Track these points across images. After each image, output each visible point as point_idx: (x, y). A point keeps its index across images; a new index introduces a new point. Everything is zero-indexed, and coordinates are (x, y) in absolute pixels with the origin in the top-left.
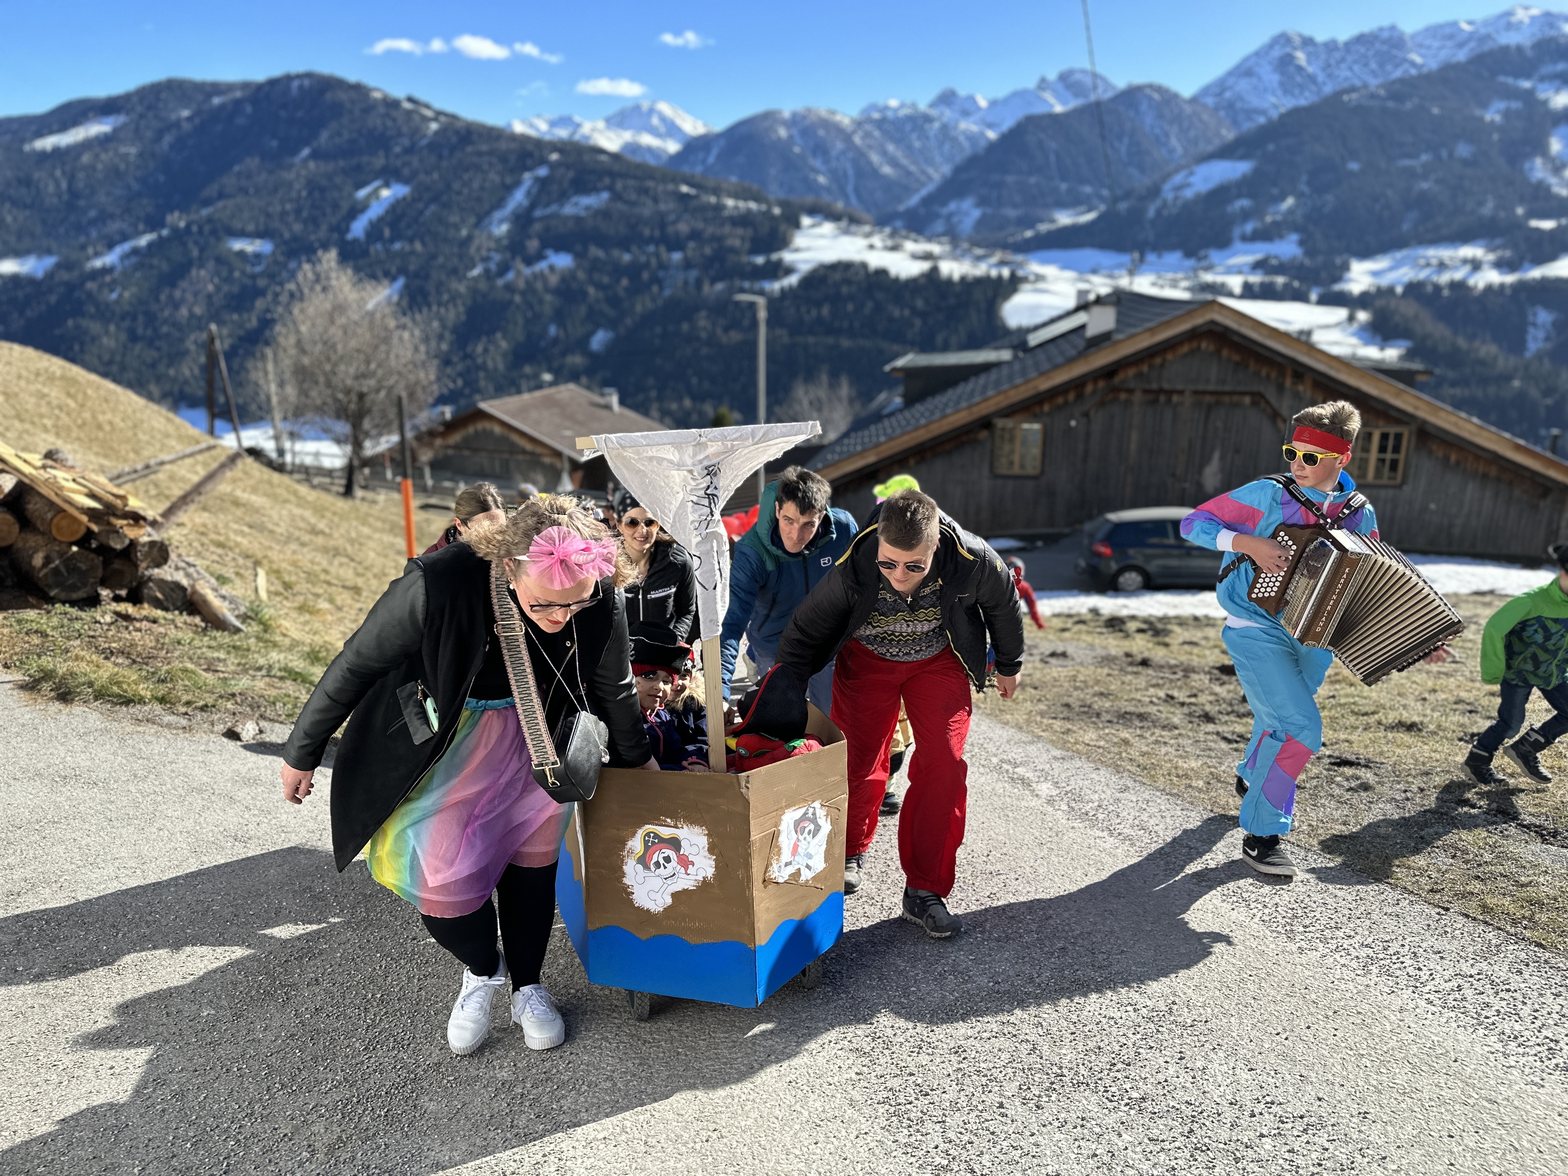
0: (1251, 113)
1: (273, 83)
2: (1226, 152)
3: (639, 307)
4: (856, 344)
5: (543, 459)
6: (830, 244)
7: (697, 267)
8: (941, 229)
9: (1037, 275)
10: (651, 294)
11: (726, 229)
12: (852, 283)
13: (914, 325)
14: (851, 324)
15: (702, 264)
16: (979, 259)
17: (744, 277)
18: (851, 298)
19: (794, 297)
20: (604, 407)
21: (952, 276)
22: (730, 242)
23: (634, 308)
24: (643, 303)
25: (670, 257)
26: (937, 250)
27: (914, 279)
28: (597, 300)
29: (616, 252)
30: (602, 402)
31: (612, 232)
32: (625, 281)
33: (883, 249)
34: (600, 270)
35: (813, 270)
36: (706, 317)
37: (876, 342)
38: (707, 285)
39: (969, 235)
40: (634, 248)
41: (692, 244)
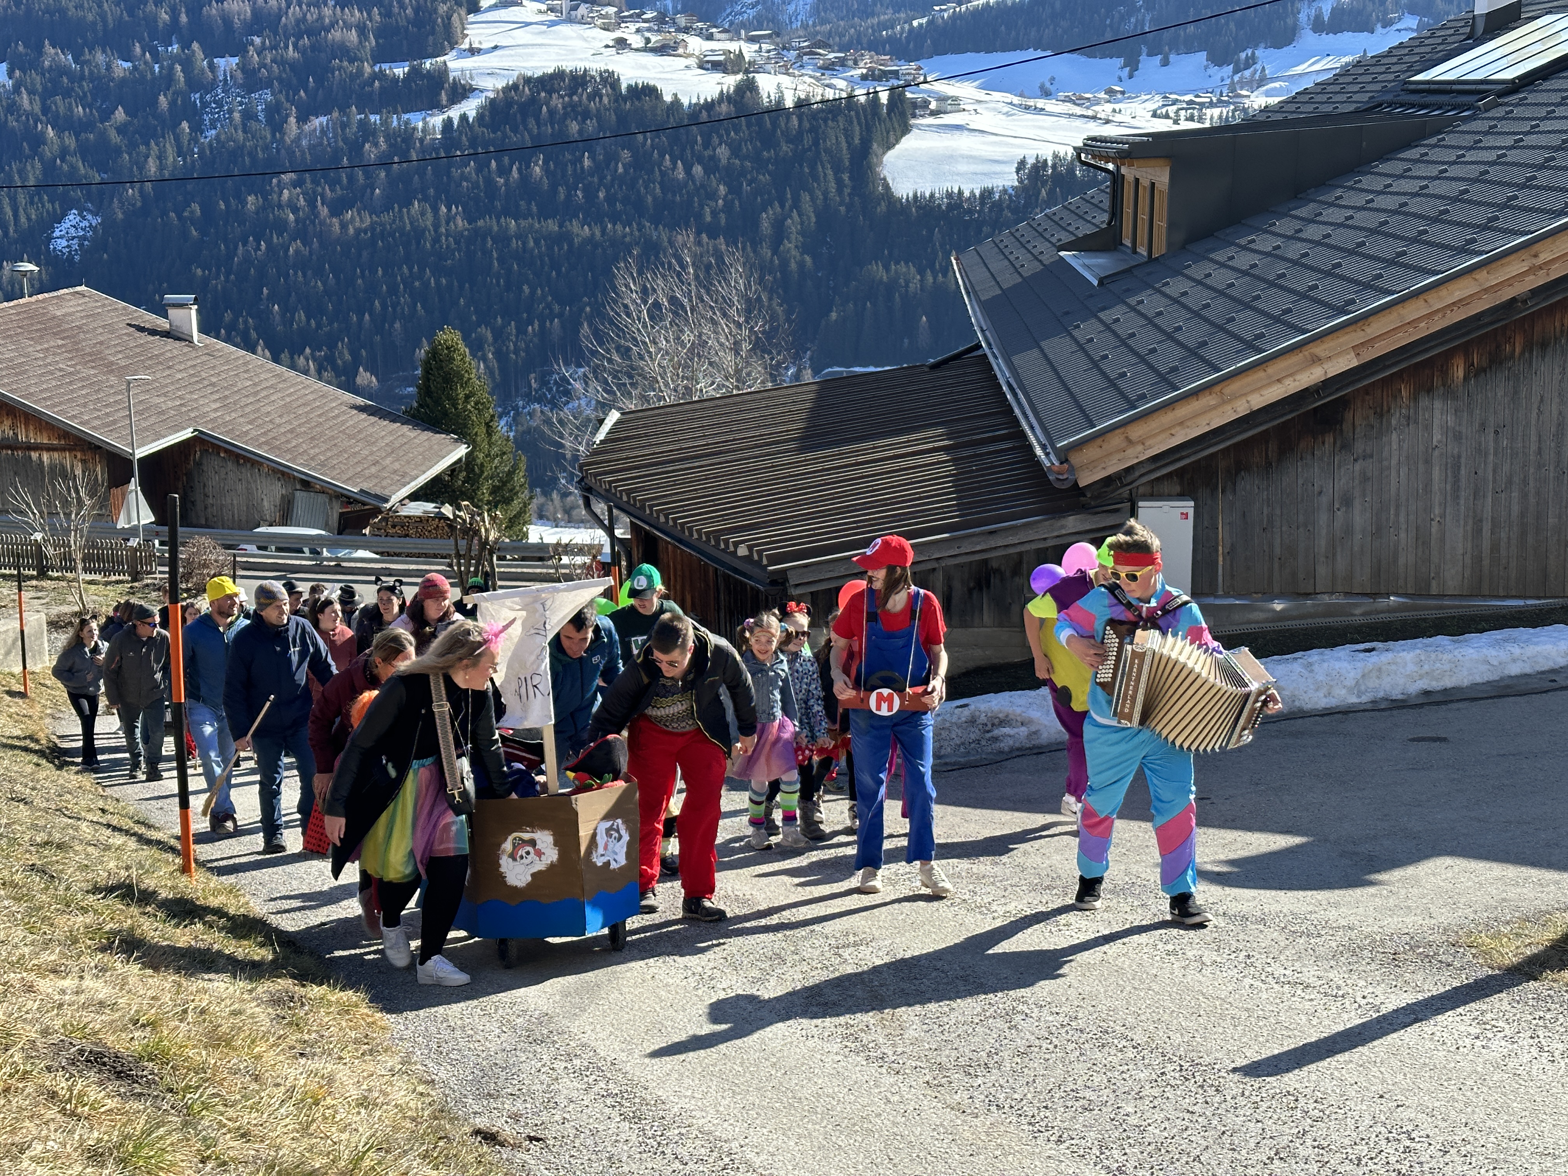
3: (152, 167)
4: (603, 231)
5: (34, 455)
6: (539, 40)
7: (269, 85)
8: (752, 13)
9: (942, 99)
10: (177, 139)
11: (327, 12)
12: (586, 115)
13: (713, 196)
14: (590, 193)
15: (280, 80)
16: (829, 68)
17: (367, 103)
18: (587, 142)
19: (473, 142)
20: (167, 334)
21: (780, 100)
22: (336, 35)
23: (142, 167)
24: (161, 157)
25: (212, 67)
26: (749, 50)
27: (709, 106)
28: (64, 153)
29: (100, 58)
30: (163, 324)
31: (90, 17)
32: (120, 115)
33: (645, 49)
34: (67, 94)
35: (507, 89)
36: (295, 184)
37: (641, 228)
38: (292, 120)
39: (805, 26)
40: (138, 49)
41: (257, 40)
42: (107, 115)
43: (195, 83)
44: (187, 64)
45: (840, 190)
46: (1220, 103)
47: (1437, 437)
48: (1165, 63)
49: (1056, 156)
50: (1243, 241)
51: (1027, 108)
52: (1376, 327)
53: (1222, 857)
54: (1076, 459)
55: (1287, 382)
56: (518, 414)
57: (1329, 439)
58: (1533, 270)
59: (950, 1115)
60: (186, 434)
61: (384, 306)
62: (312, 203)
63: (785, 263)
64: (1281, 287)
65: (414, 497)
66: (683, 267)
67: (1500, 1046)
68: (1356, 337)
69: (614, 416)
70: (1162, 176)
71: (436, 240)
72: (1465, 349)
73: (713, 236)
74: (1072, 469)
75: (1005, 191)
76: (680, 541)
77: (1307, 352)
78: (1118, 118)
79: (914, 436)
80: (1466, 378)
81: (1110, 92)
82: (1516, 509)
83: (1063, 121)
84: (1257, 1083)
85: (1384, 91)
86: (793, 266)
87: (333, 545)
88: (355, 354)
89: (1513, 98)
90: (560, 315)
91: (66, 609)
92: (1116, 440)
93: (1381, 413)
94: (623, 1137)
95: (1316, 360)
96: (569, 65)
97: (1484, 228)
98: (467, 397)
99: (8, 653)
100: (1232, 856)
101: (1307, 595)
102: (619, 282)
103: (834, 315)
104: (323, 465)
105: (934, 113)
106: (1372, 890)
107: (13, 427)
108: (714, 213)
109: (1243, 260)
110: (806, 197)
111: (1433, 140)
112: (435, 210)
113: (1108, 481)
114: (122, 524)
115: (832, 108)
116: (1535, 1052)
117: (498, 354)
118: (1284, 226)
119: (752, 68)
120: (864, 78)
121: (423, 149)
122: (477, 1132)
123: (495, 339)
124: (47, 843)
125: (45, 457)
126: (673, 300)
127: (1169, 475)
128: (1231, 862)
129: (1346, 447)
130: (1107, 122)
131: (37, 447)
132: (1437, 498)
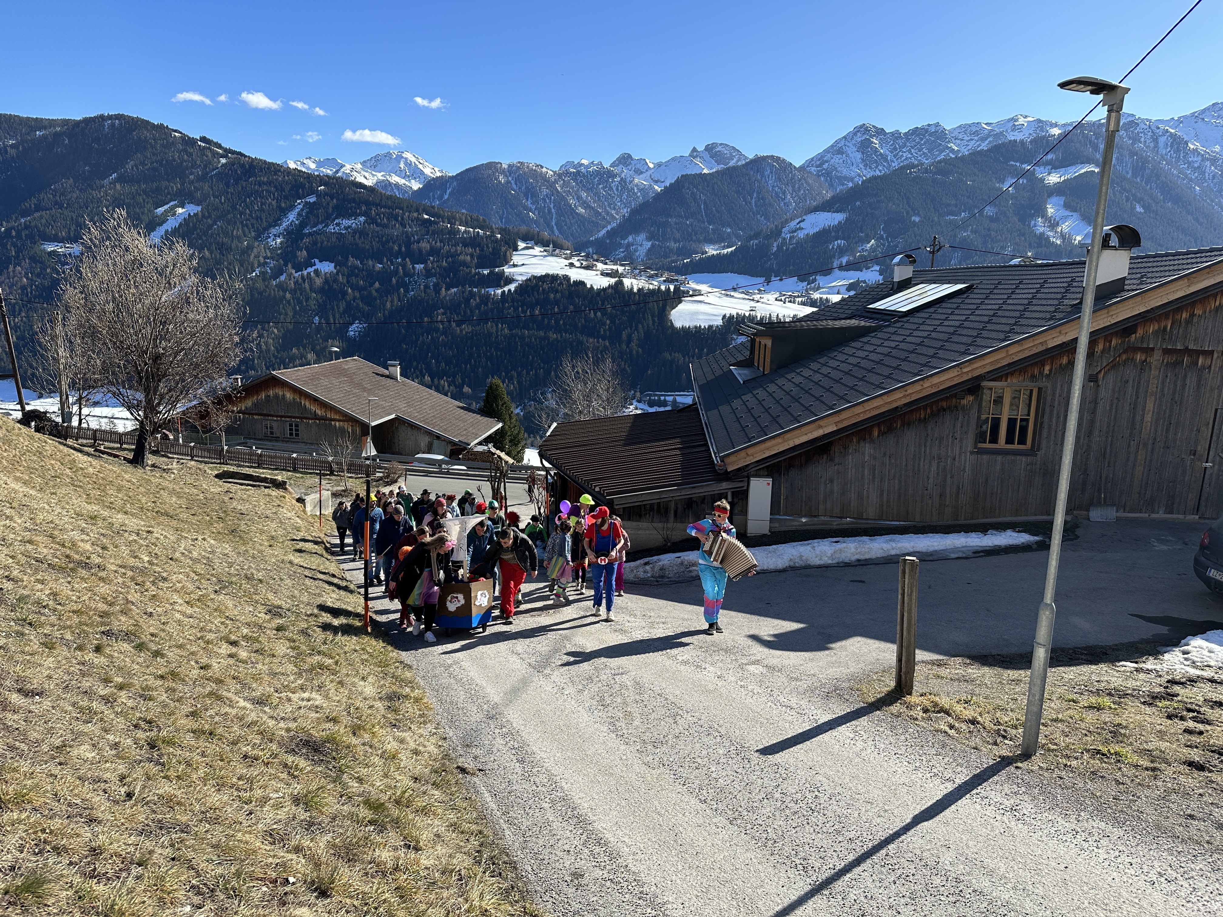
0: (843, 179)
1: (87, 121)
2: (826, 207)
3: (388, 305)
4: (561, 337)
5: (333, 423)
6: (540, 262)
7: (435, 276)
8: (622, 255)
9: (694, 290)
10: (399, 295)
11: (459, 248)
12: (557, 291)
13: (605, 324)
14: (557, 322)
15: (439, 274)
16: (651, 277)
17: (473, 284)
18: (557, 302)
19: (513, 300)
20: (387, 377)
21: (632, 288)
22: (462, 257)
23: (384, 305)
24: (392, 302)
25: (414, 268)
26: (621, 269)
27: (604, 290)
28: (354, 299)
29: (370, 263)
30: (386, 372)
31: (367, 247)
32: (377, 285)
33: (580, 267)
34: (357, 276)
35: (527, 280)
36: (443, 314)
37: (576, 335)
38: (443, 289)
39: (642, 260)
40: (385, 260)
41: (431, 258)
42: (372, 285)
43: (406, 274)
44: (404, 266)
45: (653, 324)
46: (802, 296)
47: (867, 458)
48: (781, 280)
49: (737, 314)
50: (798, 371)
51: (727, 295)
52: (844, 416)
53: (772, 633)
54: (727, 460)
55: (809, 435)
56: (525, 405)
57: (825, 457)
58: (905, 396)
59: (644, 767)
60: (393, 416)
61: (475, 362)
62: (449, 321)
63: (631, 352)
64: (810, 394)
65: (480, 444)
66: (589, 358)
67: (860, 744)
68: (836, 419)
69: (555, 425)
70: (769, 343)
71: (497, 337)
72: (879, 425)
73: (604, 339)
74: (725, 465)
75: (717, 326)
76: (575, 481)
77: (817, 423)
78: (762, 300)
79: (667, 442)
80: (878, 436)
81: (759, 290)
82: (897, 487)
83: (741, 301)
84: (764, 758)
85: (857, 310)
86: (634, 352)
87: (447, 463)
88: (463, 380)
89: (905, 319)
90: (543, 368)
91: (339, 488)
92: (742, 454)
93: (846, 448)
94: (516, 771)
95: (820, 427)
96: (551, 272)
97: (888, 377)
98: (502, 405)
99: (315, 507)
100: (776, 632)
101: (815, 516)
102: (564, 363)
103: (649, 372)
104: (445, 430)
105: (691, 296)
106: (827, 652)
107: (325, 412)
108: (604, 331)
109: (798, 379)
110: (640, 326)
111: (873, 334)
112: (497, 326)
113: (739, 469)
114: (364, 455)
115: (652, 292)
116: (873, 747)
117: (518, 382)
118: (814, 366)
119: (621, 276)
120: (664, 281)
121: (493, 303)
122: (458, 767)
123: (518, 376)
124: (311, 615)
125: (337, 424)
126: (583, 370)
127: (763, 468)
128: (775, 636)
129: (832, 460)
130: (758, 302)
131: (334, 420)
132: (866, 481)
